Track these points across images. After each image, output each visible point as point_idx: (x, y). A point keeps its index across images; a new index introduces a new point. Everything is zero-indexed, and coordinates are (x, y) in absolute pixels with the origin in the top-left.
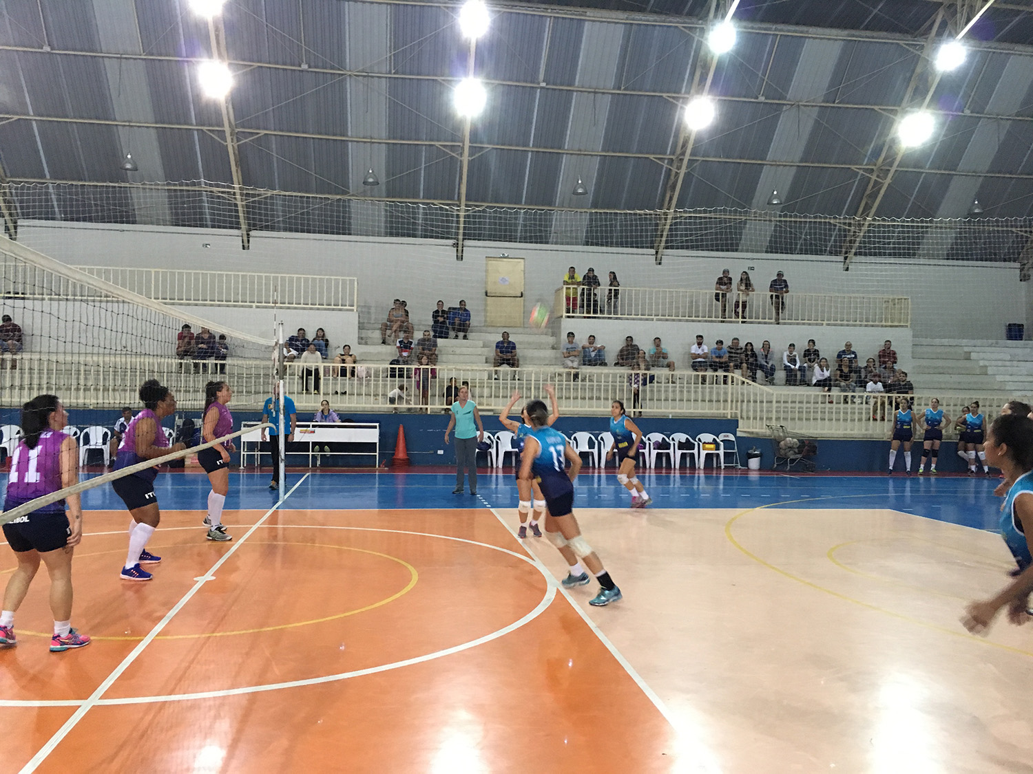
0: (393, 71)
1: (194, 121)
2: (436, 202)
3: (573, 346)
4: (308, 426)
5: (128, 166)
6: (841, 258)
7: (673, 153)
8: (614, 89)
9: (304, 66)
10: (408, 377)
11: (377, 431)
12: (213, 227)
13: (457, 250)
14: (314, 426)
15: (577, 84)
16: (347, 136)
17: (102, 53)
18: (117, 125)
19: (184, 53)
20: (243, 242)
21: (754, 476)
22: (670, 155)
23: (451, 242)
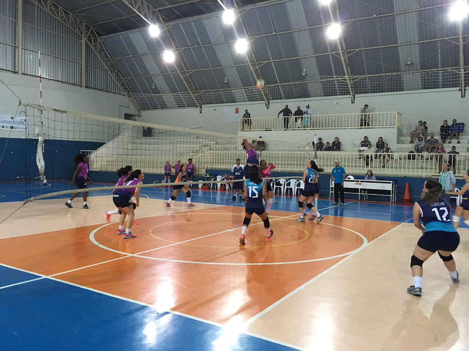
0: (419, 7)
1: (329, 51)
2: (448, 69)
4: (359, 181)
5: (304, 74)
9: (375, 16)
11: (391, 184)
12: (340, 95)
13: (462, 92)
14: (361, 181)
16: (398, 44)
17: (293, 30)
18: (301, 58)
19: (323, 22)
20: (352, 101)
23: (458, 88)
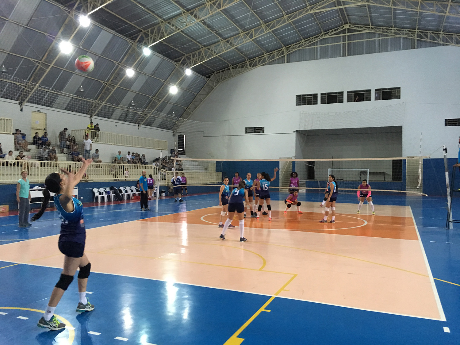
0: (28, 25)
3: (98, 154)
6: (137, 125)
7: (108, 81)
8: (101, 55)
10: (44, 166)
15: (90, 50)
21: (164, 198)
22: (106, 82)
23: (18, 102)
